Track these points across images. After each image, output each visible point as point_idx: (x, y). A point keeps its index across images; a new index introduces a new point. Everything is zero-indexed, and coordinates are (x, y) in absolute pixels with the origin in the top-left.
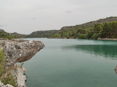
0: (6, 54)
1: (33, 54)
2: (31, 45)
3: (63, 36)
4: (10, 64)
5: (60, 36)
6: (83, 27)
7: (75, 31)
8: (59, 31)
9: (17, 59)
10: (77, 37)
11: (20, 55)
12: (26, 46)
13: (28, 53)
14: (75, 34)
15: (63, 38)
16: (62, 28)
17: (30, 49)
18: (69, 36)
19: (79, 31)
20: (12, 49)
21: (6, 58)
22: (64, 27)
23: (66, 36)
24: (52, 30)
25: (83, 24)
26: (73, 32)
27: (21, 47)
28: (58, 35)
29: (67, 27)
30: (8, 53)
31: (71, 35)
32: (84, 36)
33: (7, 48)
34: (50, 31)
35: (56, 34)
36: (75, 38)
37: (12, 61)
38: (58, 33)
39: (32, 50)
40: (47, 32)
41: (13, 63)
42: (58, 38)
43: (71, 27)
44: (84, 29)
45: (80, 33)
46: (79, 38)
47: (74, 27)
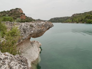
0: (22, 31)
1: (43, 31)
2: (42, 25)
3: (73, 21)
4: (24, 38)
5: (71, 21)
6: (90, 13)
7: (84, 17)
8: (70, 17)
9: (29, 34)
10: (85, 22)
11: (32, 32)
12: (38, 25)
13: (39, 30)
14: (84, 20)
15: (73, 23)
16: (73, 15)
17: (41, 27)
18: (79, 21)
19: (87, 17)
20: (27, 27)
21: (22, 34)
22: (74, 14)
23: (76, 21)
24: (65, 17)
25: (91, 11)
26: (82, 18)
27: (34, 26)
28: (69, 21)
29: (77, 14)
30: (23, 30)
31: (80, 20)
32: (91, 21)
33: (22, 26)
34: (64, 17)
35: (68, 20)
36: (83, 23)
37: (26, 36)
38: (70, 19)
39: (42, 28)
40: (61, 18)
41: (26, 37)
42: (69, 23)
43: (80, 14)
44: (91, 16)
45: (88, 19)
46: (86, 22)
47: (83, 14)
